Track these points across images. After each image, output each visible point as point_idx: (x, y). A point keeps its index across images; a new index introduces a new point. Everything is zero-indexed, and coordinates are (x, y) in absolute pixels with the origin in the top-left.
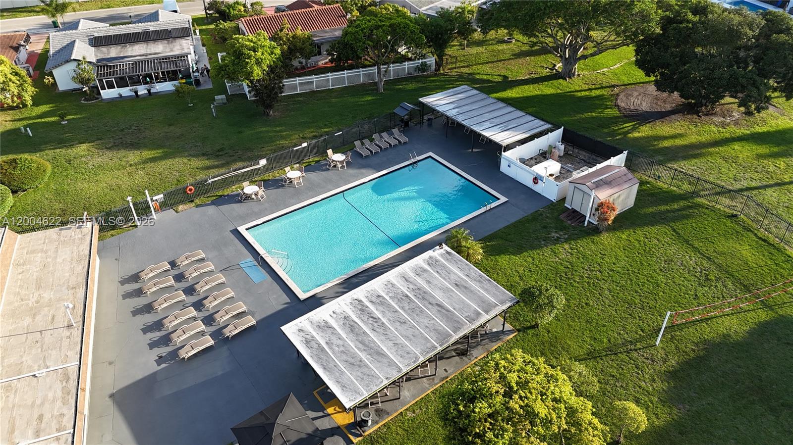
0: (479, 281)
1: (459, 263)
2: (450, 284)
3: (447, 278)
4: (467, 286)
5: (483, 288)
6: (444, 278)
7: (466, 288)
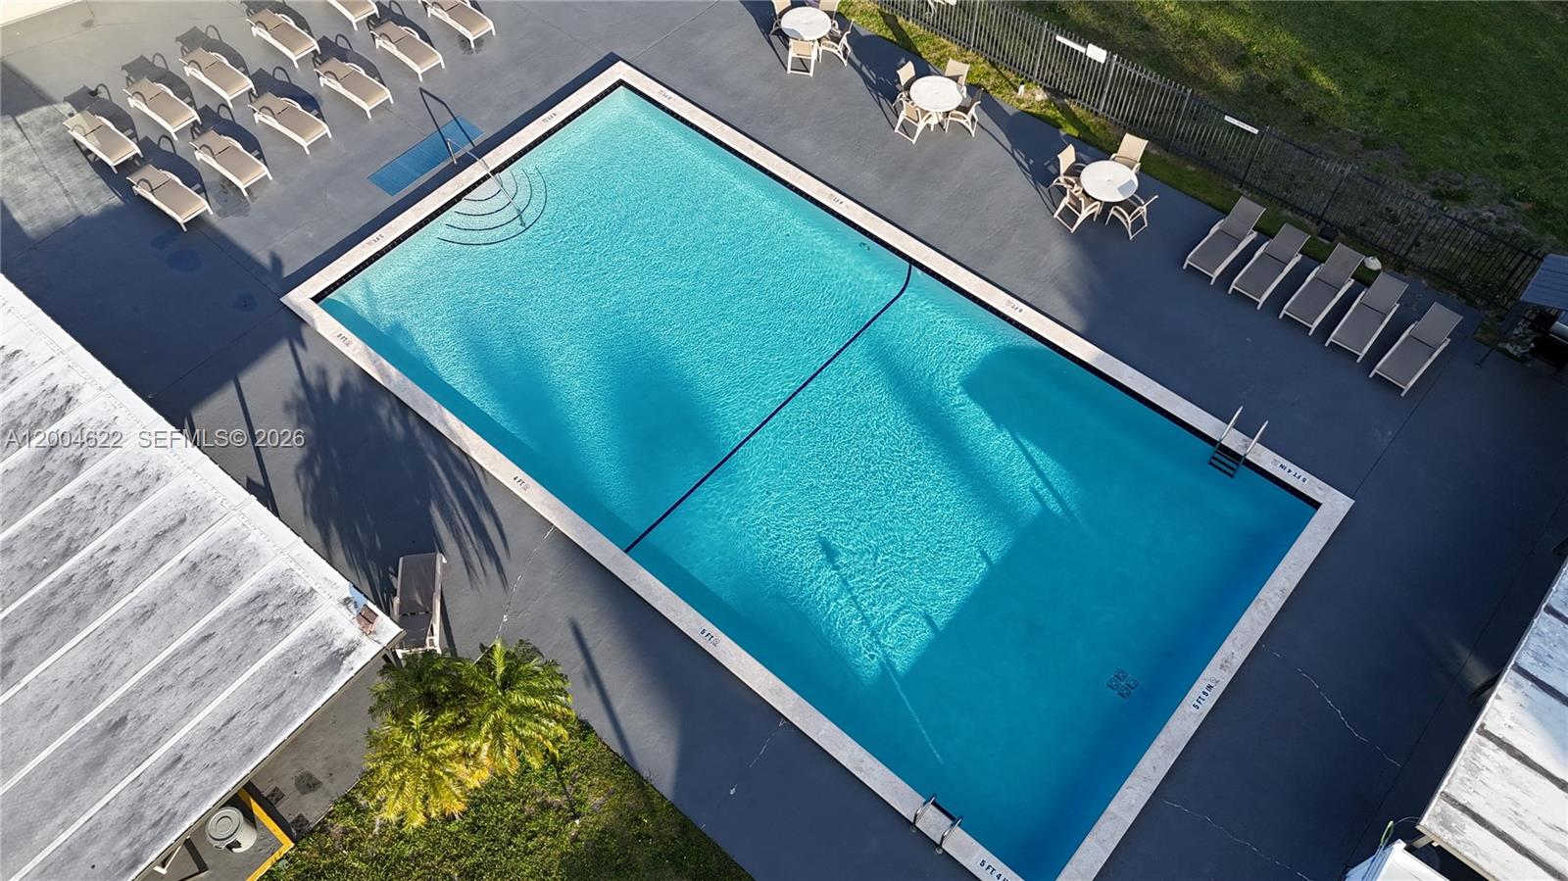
0: (134, 817)
1: (264, 718)
2: (122, 699)
3: (168, 679)
4: (107, 770)
5: (88, 837)
6: (163, 668)
7: (95, 766)
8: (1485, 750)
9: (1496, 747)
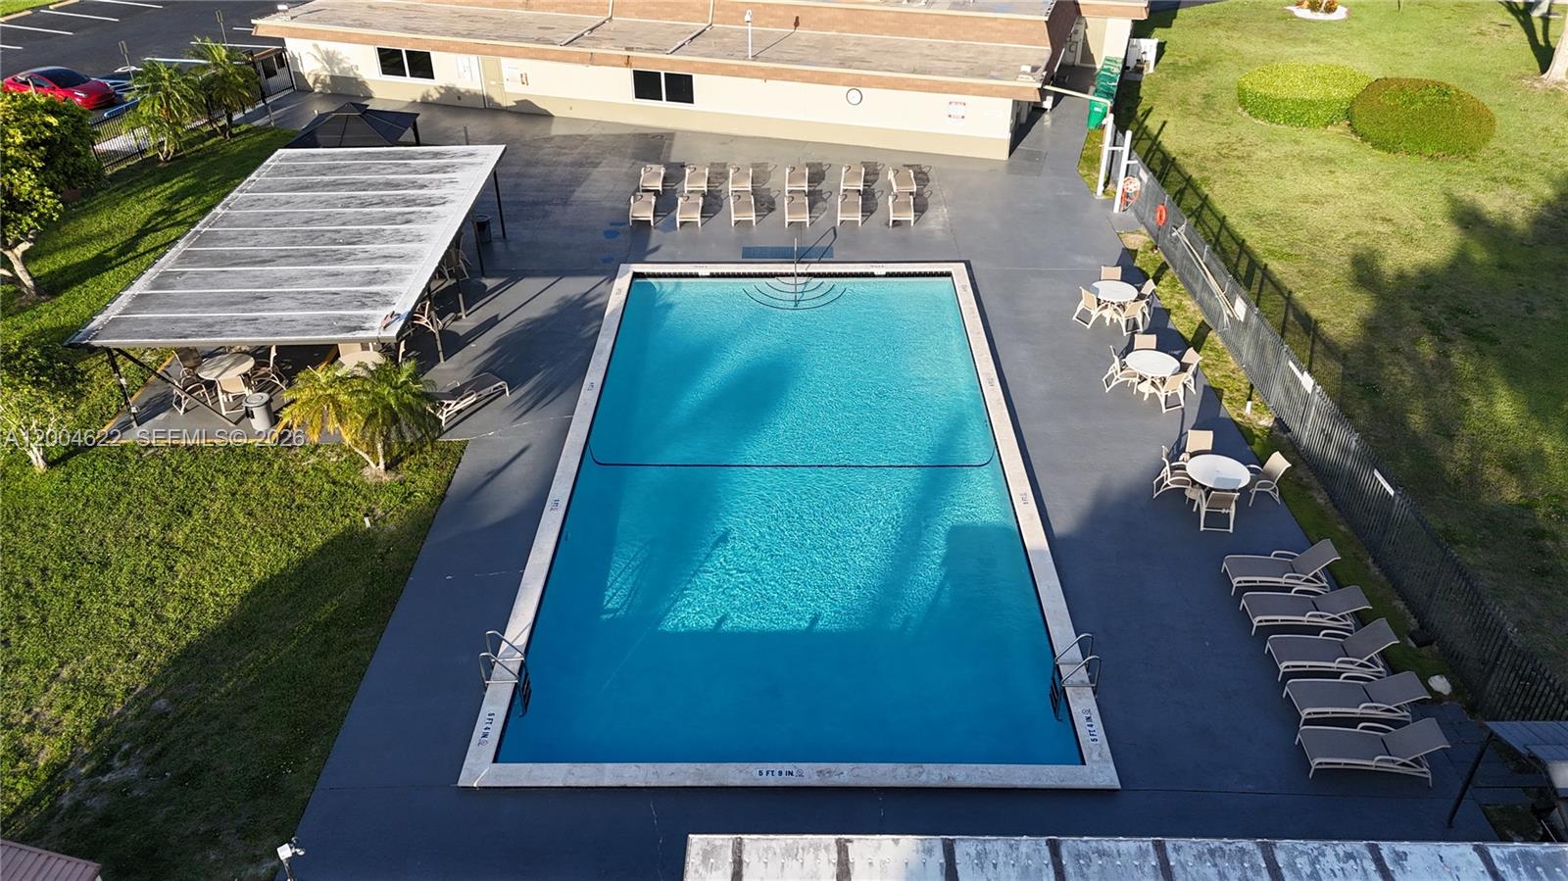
8: (823, 854)
9: (835, 861)
